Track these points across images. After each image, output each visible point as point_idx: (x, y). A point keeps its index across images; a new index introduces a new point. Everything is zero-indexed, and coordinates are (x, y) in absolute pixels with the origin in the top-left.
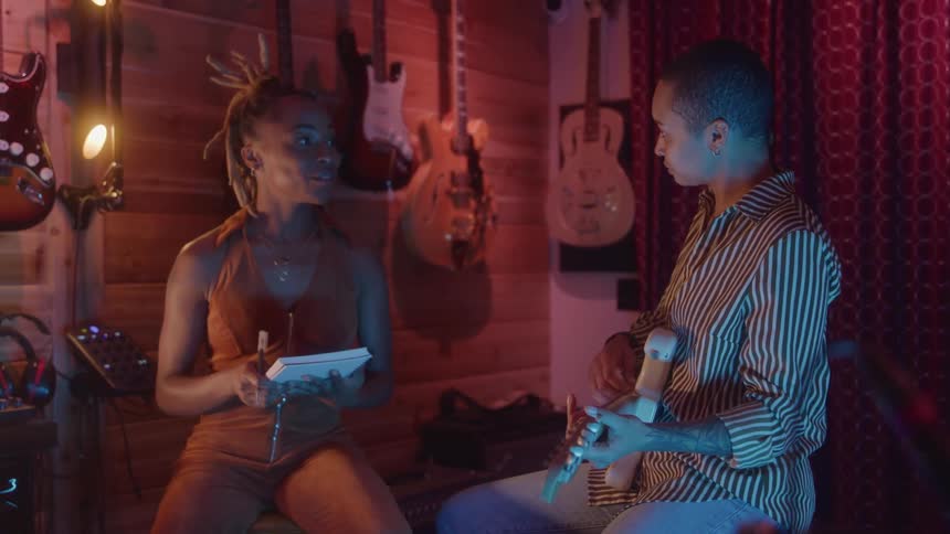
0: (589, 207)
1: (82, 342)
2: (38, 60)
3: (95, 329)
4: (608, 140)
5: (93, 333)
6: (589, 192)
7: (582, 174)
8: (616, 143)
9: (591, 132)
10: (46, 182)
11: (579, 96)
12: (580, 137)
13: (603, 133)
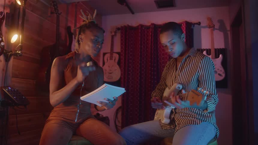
0: (111, 73)
1: (7, 91)
2: (3, 14)
3: (10, 88)
4: (115, 60)
5: (10, 89)
6: (111, 70)
7: (109, 67)
8: (117, 61)
9: (111, 58)
10: (2, 46)
11: (109, 50)
12: (109, 59)
13: (114, 58)
